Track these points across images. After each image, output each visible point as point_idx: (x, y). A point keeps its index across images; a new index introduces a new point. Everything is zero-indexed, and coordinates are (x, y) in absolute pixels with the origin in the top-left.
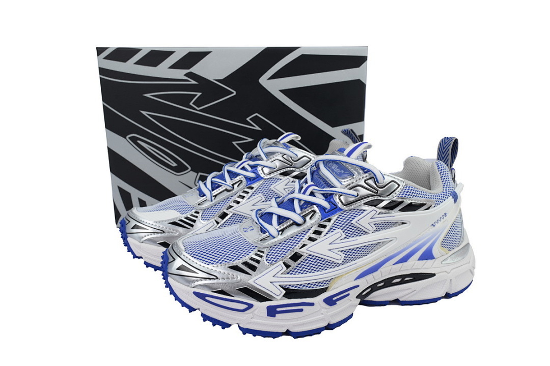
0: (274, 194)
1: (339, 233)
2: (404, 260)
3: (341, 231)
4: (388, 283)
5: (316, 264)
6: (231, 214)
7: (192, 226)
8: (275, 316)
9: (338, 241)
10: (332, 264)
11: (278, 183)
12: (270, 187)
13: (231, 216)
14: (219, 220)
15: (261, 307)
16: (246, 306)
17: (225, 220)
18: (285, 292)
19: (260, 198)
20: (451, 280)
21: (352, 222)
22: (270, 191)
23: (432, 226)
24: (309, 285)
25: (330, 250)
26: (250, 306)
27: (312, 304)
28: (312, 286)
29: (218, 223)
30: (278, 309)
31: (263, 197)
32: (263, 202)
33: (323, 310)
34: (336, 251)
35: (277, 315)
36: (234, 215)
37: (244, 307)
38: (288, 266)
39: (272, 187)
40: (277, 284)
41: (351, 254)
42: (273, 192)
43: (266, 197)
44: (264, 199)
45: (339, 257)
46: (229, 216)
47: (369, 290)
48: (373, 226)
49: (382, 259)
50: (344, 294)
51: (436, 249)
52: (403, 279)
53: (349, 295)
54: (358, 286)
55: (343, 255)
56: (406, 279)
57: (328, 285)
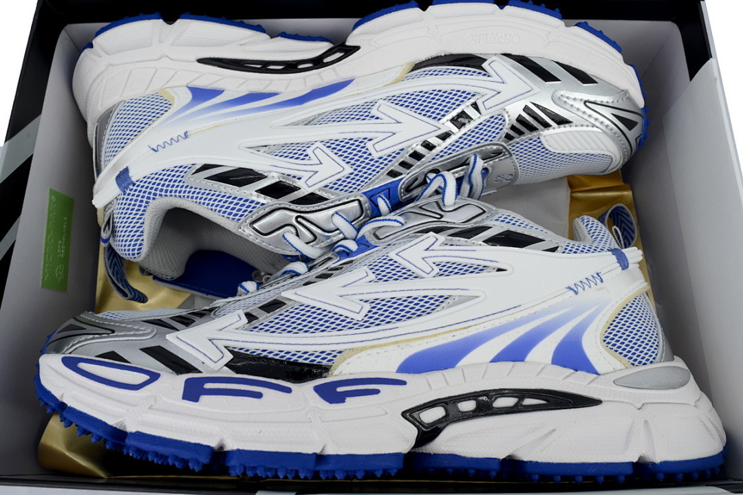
0: (346, 154)
3: (369, 272)
5: (310, 319)
6: (444, 120)
7: (526, 109)
10: (344, 323)
11: (334, 179)
12: (352, 171)
13: (444, 116)
14: (471, 112)
15: (173, 383)
17: (459, 110)
18: (231, 357)
19: (378, 147)
21: (390, 256)
22: (353, 162)
23: (572, 293)
25: (340, 296)
26: (154, 377)
29: (475, 106)
30: (209, 386)
31: (371, 150)
32: (370, 140)
34: (355, 299)
35: (203, 397)
36: (439, 117)
37: (140, 379)
39: (349, 169)
40: (221, 344)
41: (386, 310)
42: (347, 160)
43: (364, 150)
44: (369, 145)
45: (356, 309)
46: (449, 116)
47: (437, 413)
48: (434, 266)
49: (460, 335)
50: (366, 386)
51: (593, 347)
52: (521, 398)
53: (377, 392)
54: (403, 383)
55: (367, 307)
56: (528, 402)
57: (330, 363)
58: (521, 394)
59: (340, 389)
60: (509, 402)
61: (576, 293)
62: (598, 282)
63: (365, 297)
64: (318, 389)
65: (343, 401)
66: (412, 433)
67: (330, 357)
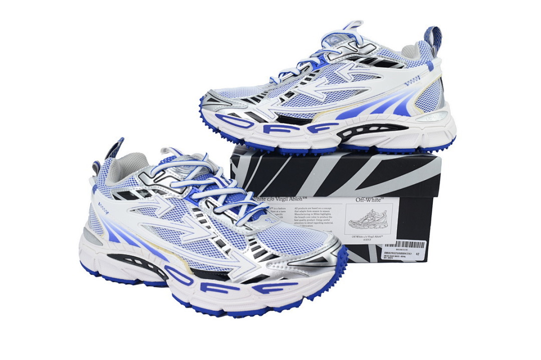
1: (324, 79)
2: (380, 110)
3: (326, 79)
4: (366, 129)
5: (304, 101)
8: (268, 133)
9: (323, 85)
10: (317, 102)
15: (260, 126)
16: (249, 124)
18: (278, 117)
20: (423, 135)
21: (334, 72)
23: (406, 85)
24: (304, 115)
25: (315, 91)
26: (252, 124)
27: (298, 129)
28: (306, 116)
30: (272, 128)
33: (307, 135)
34: (320, 92)
35: (270, 132)
37: (247, 125)
38: (282, 100)
40: (273, 111)
41: (332, 97)
45: (322, 97)
47: (349, 133)
48: (352, 76)
49: (360, 105)
50: (325, 127)
51: (410, 107)
52: (380, 127)
53: (329, 128)
54: (338, 124)
55: (325, 96)
56: (382, 128)
57: (312, 118)
58: (380, 125)
59: (316, 128)
60: (375, 128)
61: (408, 85)
62: (418, 79)
63: (325, 91)
64: (309, 128)
65: (317, 132)
66: (340, 139)
67: (312, 116)
